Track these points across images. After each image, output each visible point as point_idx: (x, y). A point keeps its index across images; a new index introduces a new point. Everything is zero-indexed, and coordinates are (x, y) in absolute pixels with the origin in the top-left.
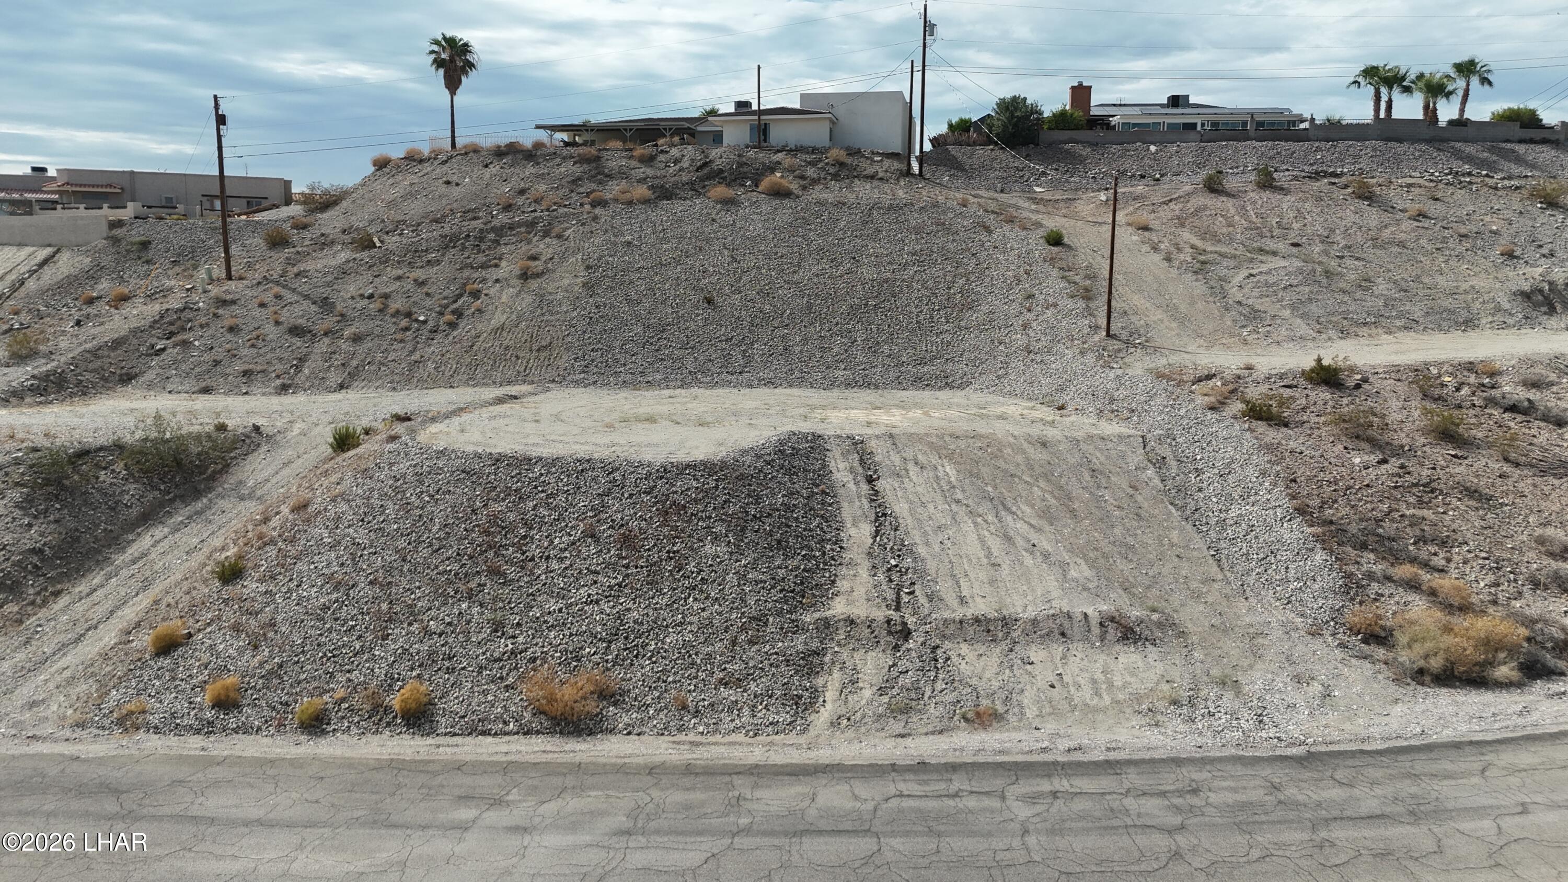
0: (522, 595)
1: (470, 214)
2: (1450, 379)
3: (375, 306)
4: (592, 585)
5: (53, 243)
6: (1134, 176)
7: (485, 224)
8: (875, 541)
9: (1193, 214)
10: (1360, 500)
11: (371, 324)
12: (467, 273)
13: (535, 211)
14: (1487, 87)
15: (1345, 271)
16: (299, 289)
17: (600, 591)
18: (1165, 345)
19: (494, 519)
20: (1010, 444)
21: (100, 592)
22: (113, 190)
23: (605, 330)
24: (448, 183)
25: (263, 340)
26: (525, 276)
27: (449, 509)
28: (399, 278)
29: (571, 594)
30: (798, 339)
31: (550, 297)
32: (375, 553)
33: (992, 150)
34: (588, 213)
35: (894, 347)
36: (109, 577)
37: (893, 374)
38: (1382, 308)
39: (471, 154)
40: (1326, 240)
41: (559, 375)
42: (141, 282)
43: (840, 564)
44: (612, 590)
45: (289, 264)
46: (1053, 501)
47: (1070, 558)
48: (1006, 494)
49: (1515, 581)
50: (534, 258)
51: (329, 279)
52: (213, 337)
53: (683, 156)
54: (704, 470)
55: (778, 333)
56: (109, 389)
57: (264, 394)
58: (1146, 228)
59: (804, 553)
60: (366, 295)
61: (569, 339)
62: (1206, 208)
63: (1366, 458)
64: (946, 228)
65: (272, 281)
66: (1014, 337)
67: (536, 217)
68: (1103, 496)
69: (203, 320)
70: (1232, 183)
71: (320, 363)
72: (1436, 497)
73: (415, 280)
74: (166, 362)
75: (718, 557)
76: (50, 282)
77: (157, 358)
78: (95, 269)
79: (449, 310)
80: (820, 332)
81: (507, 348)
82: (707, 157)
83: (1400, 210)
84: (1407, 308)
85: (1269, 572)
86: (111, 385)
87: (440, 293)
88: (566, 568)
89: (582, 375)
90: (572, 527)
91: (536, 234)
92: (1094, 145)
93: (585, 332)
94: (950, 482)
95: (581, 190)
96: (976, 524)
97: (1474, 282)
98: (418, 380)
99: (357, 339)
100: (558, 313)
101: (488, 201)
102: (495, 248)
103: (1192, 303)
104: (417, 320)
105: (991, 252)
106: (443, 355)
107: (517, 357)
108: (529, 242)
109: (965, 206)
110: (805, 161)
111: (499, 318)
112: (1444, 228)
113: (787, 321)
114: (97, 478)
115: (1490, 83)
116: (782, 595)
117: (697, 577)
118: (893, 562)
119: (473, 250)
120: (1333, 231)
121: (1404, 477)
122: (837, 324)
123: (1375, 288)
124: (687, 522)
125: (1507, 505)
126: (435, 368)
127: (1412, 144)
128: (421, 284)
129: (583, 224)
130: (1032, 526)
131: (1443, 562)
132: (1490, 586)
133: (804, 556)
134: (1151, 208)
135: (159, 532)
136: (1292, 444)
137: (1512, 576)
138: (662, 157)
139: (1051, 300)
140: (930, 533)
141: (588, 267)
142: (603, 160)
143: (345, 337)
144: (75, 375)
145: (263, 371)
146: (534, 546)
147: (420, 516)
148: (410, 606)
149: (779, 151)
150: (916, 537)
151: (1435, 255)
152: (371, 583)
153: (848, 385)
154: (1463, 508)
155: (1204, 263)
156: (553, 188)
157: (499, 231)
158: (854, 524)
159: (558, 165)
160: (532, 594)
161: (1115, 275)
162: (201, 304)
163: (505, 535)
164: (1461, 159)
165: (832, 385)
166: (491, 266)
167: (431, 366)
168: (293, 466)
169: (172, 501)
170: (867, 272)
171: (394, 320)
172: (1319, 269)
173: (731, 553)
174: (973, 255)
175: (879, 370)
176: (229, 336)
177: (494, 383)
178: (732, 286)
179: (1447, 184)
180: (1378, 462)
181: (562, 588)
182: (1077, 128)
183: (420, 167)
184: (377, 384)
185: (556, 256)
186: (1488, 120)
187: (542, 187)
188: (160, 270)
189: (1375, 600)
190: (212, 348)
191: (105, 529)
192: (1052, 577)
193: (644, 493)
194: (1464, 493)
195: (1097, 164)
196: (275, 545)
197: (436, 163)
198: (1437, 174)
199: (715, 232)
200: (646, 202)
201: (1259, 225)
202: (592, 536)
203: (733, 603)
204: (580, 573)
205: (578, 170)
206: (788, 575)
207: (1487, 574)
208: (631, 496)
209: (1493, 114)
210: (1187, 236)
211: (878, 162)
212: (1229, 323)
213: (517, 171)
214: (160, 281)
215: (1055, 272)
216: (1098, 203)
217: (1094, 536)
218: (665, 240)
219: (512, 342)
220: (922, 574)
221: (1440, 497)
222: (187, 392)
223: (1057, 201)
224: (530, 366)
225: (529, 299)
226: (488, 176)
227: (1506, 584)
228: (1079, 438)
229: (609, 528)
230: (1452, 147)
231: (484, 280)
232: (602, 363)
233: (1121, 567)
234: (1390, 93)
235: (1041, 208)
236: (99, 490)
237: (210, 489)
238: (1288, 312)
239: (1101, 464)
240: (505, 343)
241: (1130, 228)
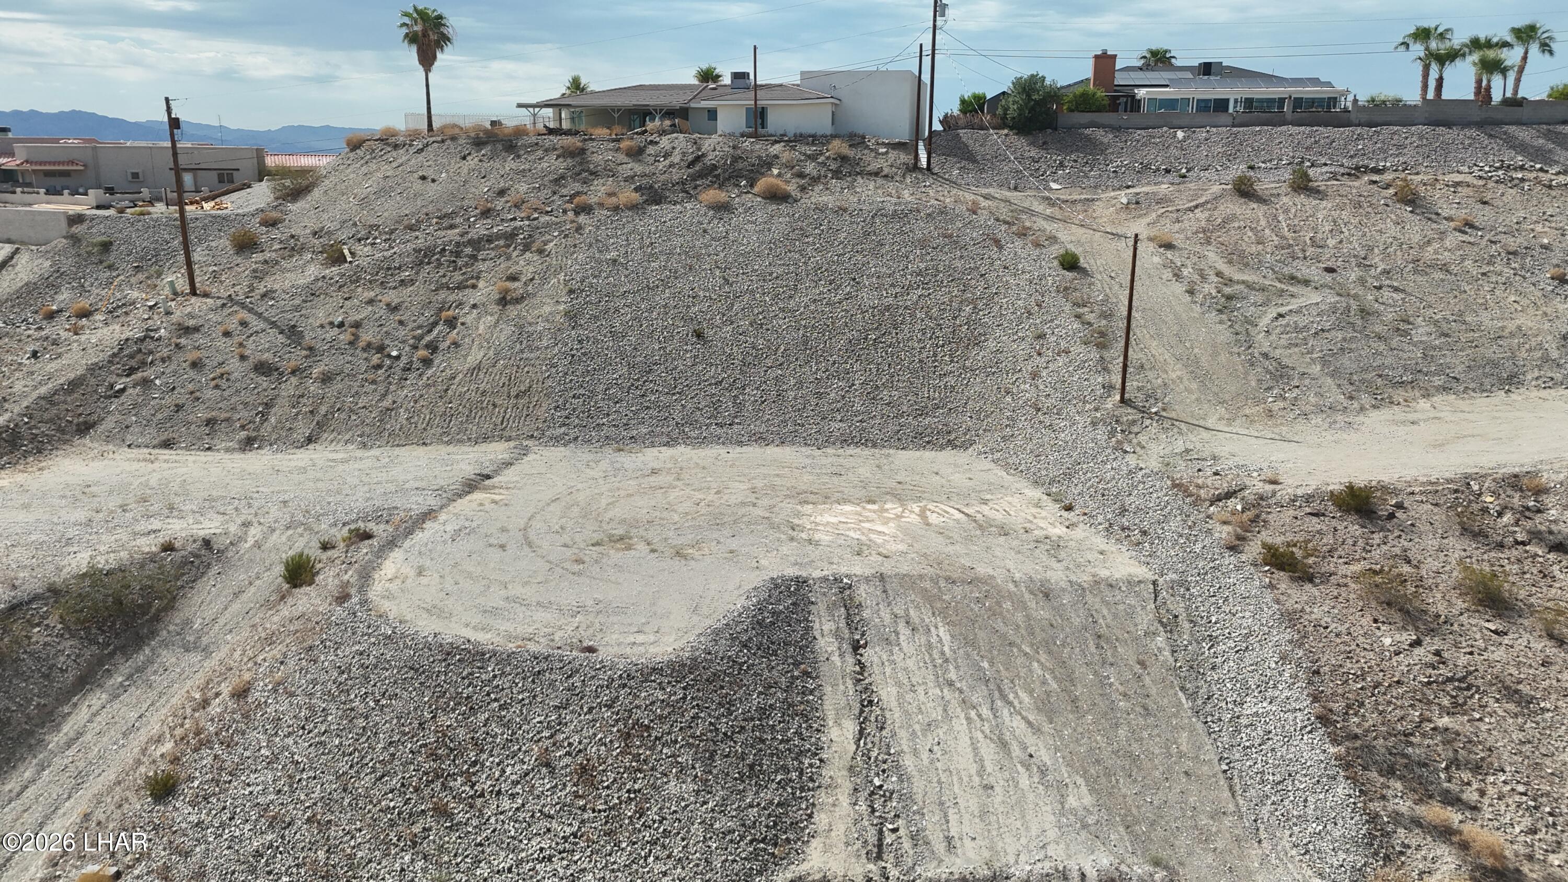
0: (469, 845)
1: (446, 220)
2: (1491, 499)
3: (345, 337)
4: (545, 833)
5: (13, 238)
6: (1158, 170)
7: (462, 236)
8: (858, 746)
9: (1222, 226)
10: (1389, 703)
11: (341, 360)
12: (443, 295)
13: (514, 219)
14: (1547, 54)
15: (1382, 307)
16: (265, 315)
17: (554, 845)
18: (1183, 416)
19: (443, 734)
20: (1010, 594)
21: (30, 792)
22: (75, 168)
23: (588, 371)
24: (423, 178)
25: (228, 380)
26: (504, 301)
27: (395, 721)
28: (371, 302)
29: (523, 846)
30: (792, 382)
31: (530, 329)
32: (315, 778)
33: (1006, 135)
34: (572, 222)
35: (894, 393)
36: (42, 768)
37: (892, 427)
38: (1420, 361)
39: (448, 142)
40: (1364, 264)
41: (538, 429)
42: (103, 293)
43: (819, 787)
44: (566, 841)
45: (256, 277)
46: (1054, 685)
47: (1070, 776)
48: (1004, 673)
49: (1554, 824)
50: (513, 278)
51: (297, 302)
52: (175, 372)
53: (674, 148)
54: (671, 675)
55: (772, 374)
56: (66, 442)
57: (227, 450)
58: (1169, 246)
59: (779, 778)
60: (336, 323)
61: (549, 383)
62: (1234, 217)
63: (1397, 637)
64: (953, 241)
65: (237, 303)
66: (1022, 387)
67: (516, 228)
68: (1108, 677)
69: (165, 352)
70: (1265, 184)
71: (287, 409)
72: (1472, 696)
73: (388, 305)
74: (125, 406)
75: (683, 799)
76: (8, 290)
77: (117, 400)
78: (56, 275)
79: (424, 342)
80: (816, 373)
81: (484, 393)
82: (699, 149)
83: (1445, 218)
84: (1448, 360)
85: (1286, 802)
86: (67, 437)
87: (415, 321)
88: (518, 809)
89: (563, 429)
90: (526, 752)
91: (515, 248)
92: (1116, 129)
93: (566, 374)
94: (943, 653)
95: (564, 191)
96: (968, 719)
97: (1521, 320)
98: (390, 435)
99: (326, 379)
100: (538, 349)
101: (466, 203)
102: (473, 264)
103: (1215, 354)
104: (389, 356)
105: (1000, 274)
106: (416, 402)
107: (495, 406)
108: (509, 258)
109: (975, 213)
110: (805, 154)
111: (475, 356)
112: (1492, 242)
113: (781, 360)
114: (29, 638)
115: (1551, 53)
116: (751, 849)
117: (658, 828)
118: (877, 782)
119: (448, 267)
120: (1371, 249)
121: (1438, 669)
122: (834, 363)
123: (1413, 332)
124: (650, 749)
125: (1548, 710)
126: (407, 419)
127: (1462, 129)
128: (393, 309)
129: (566, 236)
130: (1029, 723)
131: (1475, 796)
132: (1527, 833)
133: (779, 783)
134: (1175, 215)
135: (97, 699)
136: (1317, 613)
137: (1551, 819)
138: (651, 150)
139: (1063, 345)
140: (919, 733)
141: (571, 291)
142: (588, 153)
143: (314, 376)
144: (30, 429)
145: (227, 420)
146: (484, 776)
147: (364, 728)
148: (351, 857)
149: (776, 142)
150: (903, 742)
151: (1480, 282)
152: (309, 820)
153: (846, 441)
154: (1500, 712)
155: (1229, 298)
156: (534, 188)
157: (476, 244)
158: (837, 723)
159: (539, 159)
160: (481, 845)
161: (1134, 313)
162: (163, 331)
163: (454, 760)
164: (1513, 147)
165: (828, 442)
166: (467, 287)
167: (403, 415)
168: (244, 597)
169: (112, 654)
170: (867, 298)
171: (365, 355)
172: (1354, 305)
173: (697, 792)
174: (982, 276)
175: (878, 421)
176: (192, 373)
177: (469, 439)
178: (724, 315)
179: (1497, 182)
180: (1411, 645)
181: (512, 837)
182: (1099, 110)
183: (394, 154)
184: (347, 437)
185: (536, 277)
186: (1544, 96)
187: (523, 187)
188: (122, 277)
189: (1402, 853)
190: (174, 388)
191: (39, 704)
192: (1049, 808)
193: (606, 706)
194: (1503, 692)
195: (1119, 155)
196: (211, 748)
197: (411, 151)
198: (1487, 169)
199: (707, 246)
200: (633, 207)
201: (1291, 242)
202: (547, 765)
203: (697, 865)
204: (533, 816)
205: (561, 165)
206: (759, 815)
207: (1523, 816)
208: (591, 710)
209: (1552, 89)
210: (1214, 258)
211: (883, 154)
212: (1253, 384)
213: (497, 164)
214: (123, 291)
215: (1068, 307)
216: (1119, 206)
217: (1096, 741)
218: (652, 257)
219: (489, 386)
220: (907, 798)
221: (1477, 696)
222: (147, 447)
223: (1074, 202)
224: (508, 416)
225: (508, 330)
226: (466, 171)
227: (1544, 830)
228: (1086, 585)
229: (565, 755)
230: (1505, 133)
231: (460, 304)
232: (583, 412)
233: (1124, 790)
234: (1441, 71)
235: (1056, 211)
236: (31, 654)
237: (153, 634)
238: (1319, 368)
239: (1108, 626)
240: (482, 386)
241: (1151, 244)
